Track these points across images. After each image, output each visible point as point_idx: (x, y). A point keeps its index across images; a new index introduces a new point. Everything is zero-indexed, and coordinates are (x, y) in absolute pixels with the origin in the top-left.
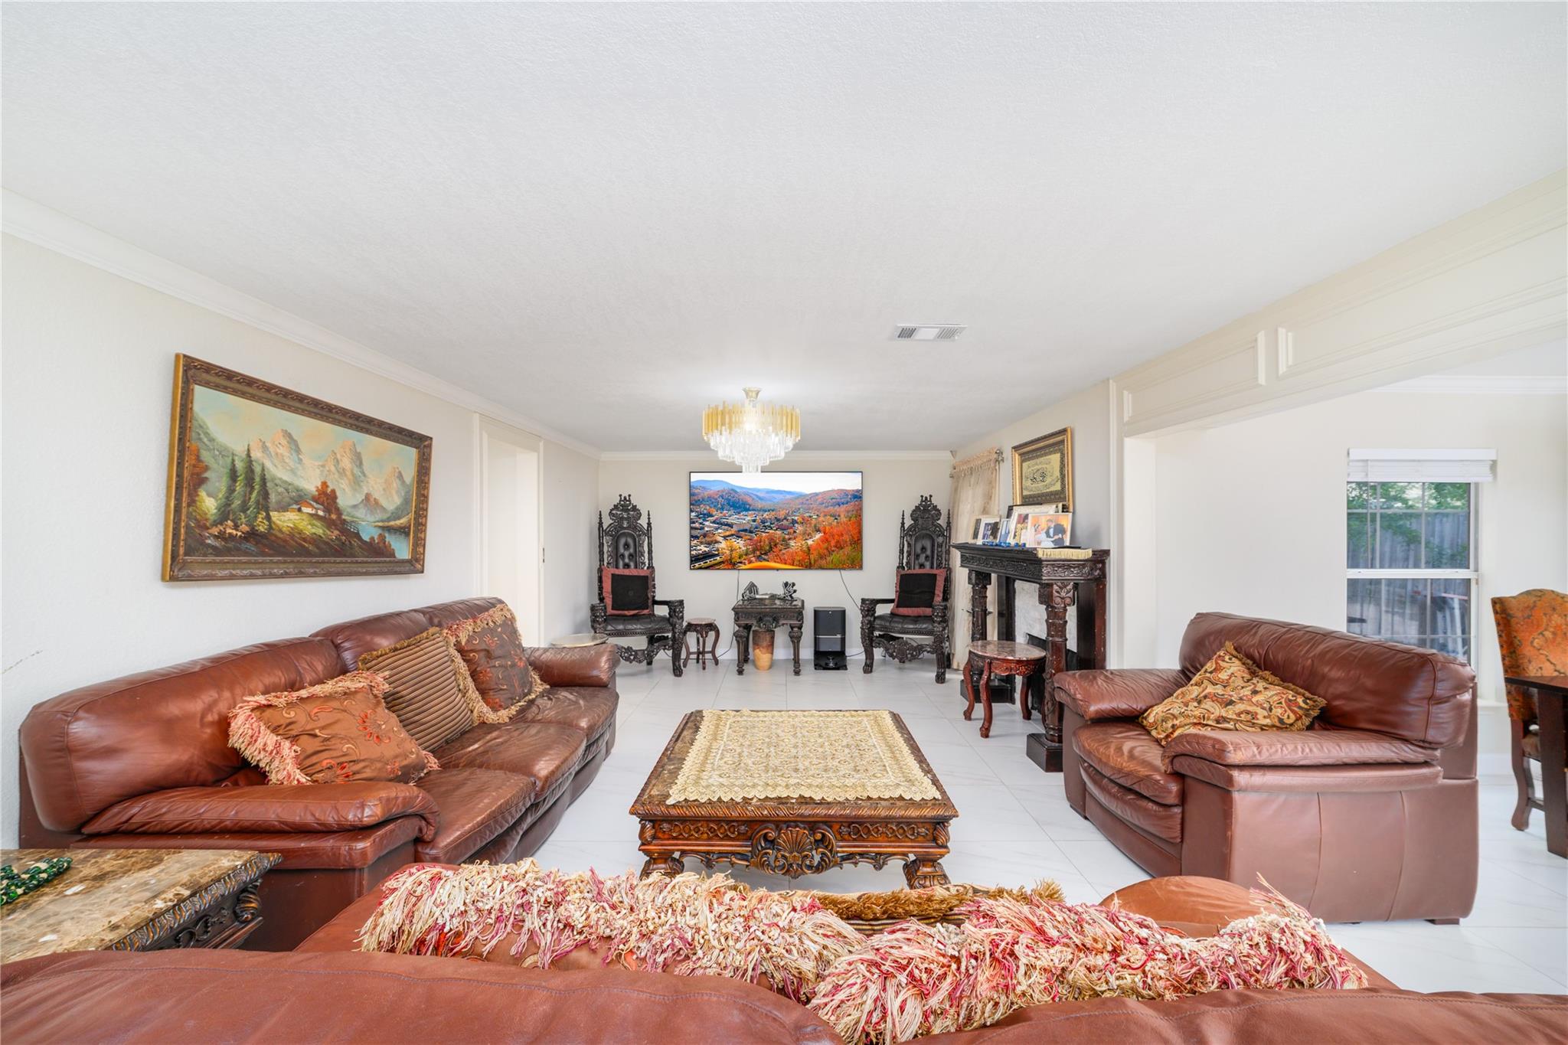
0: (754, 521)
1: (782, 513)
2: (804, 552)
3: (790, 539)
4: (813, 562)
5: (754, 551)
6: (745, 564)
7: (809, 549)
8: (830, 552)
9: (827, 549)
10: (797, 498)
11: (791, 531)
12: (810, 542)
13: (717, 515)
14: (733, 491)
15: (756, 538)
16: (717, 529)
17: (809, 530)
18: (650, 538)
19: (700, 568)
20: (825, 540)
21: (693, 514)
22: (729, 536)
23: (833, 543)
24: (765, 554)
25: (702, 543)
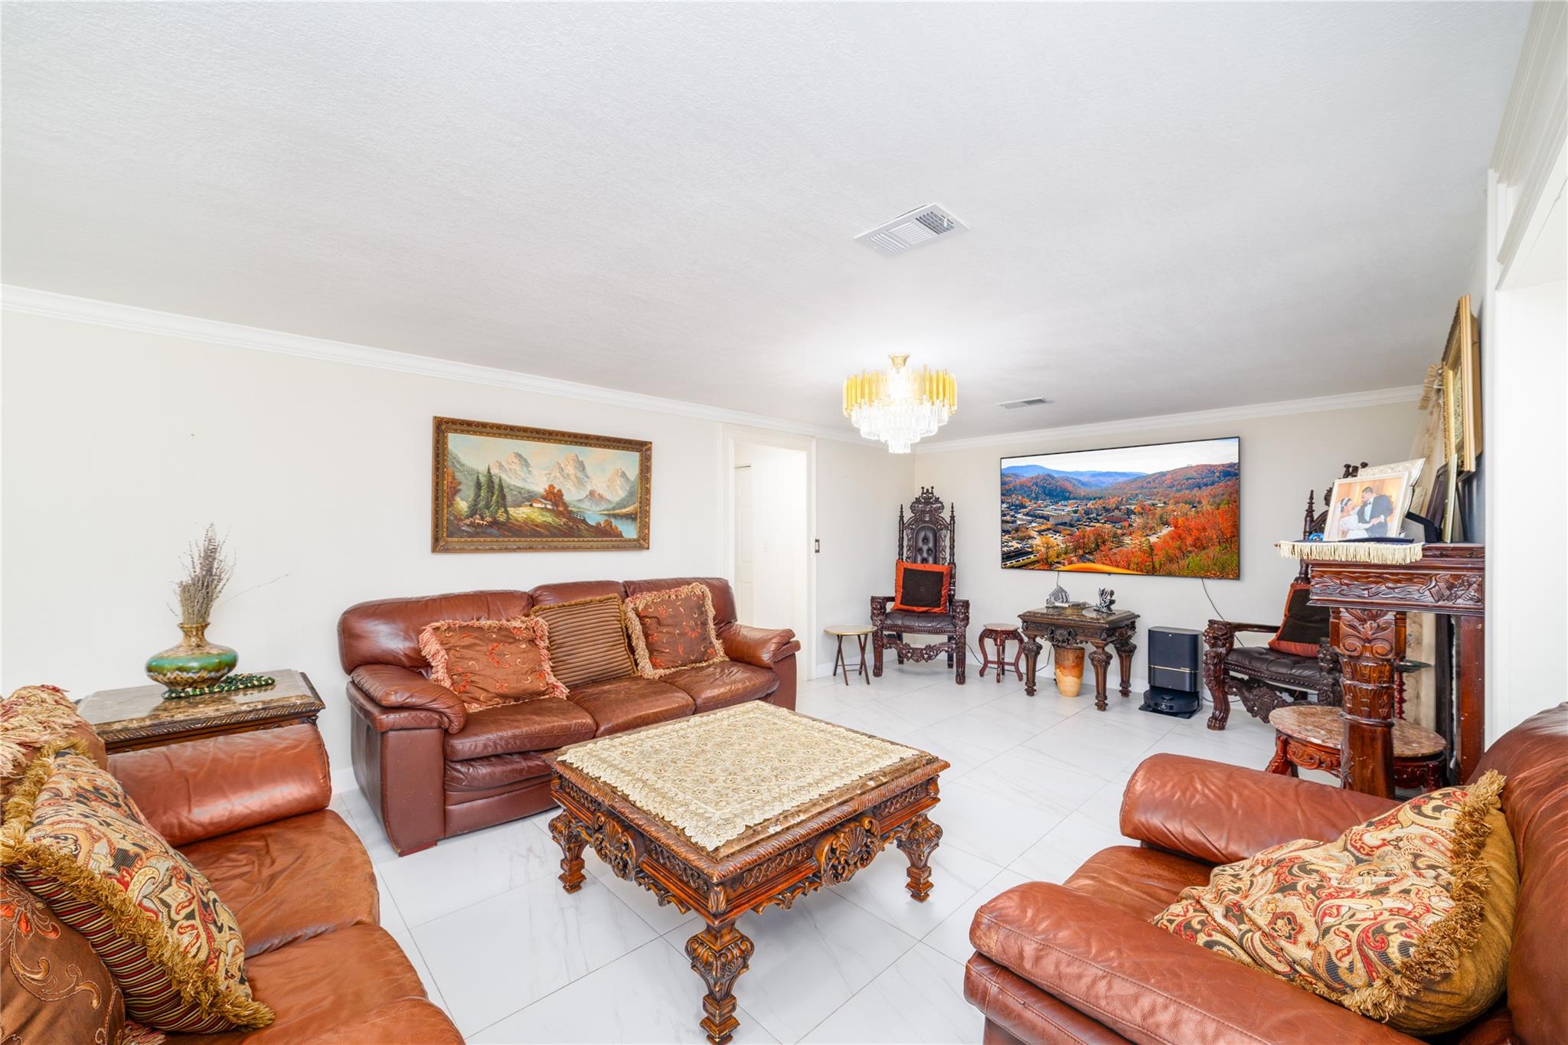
0: (1076, 512)
1: (1112, 501)
2: (1144, 552)
3: (1123, 535)
4: (1157, 566)
5: (1075, 550)
6: (1064, 565)
7: (1151, 547)
8: (1185, 554)
9: (1180, 549)
10: (1135, 480)
11: (1126, 524)
12: (1153, 539)
13: (1031, 505)
14: (1049, 476)
15: (1077, 533)
16: (1031, 522)
17: (1151, 523)
18: (953, 532)
19: (1012, 567)
20: (1177, 536)
21: (1005, 505)
22: (1044, 531)
23: (1189, 541)
24: (1090, 553)
25: (1013, 538)
